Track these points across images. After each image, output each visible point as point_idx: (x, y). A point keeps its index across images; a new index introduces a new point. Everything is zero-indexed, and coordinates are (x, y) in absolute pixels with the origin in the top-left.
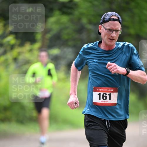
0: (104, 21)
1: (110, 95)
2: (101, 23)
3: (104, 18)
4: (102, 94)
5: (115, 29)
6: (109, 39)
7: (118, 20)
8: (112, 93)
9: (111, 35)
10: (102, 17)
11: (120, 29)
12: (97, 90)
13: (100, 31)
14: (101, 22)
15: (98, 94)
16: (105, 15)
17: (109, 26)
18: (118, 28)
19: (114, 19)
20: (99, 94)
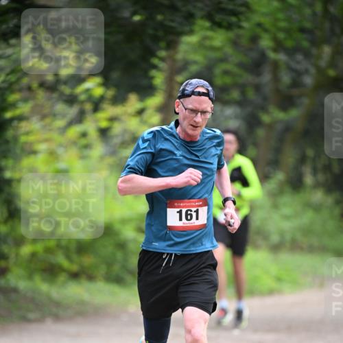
0: (184, 95)
1: (197, 212)
2: (180, 98)
3: (184, 90)
4: (184, 211)
5: (200, 110)
6: (192, 125)
7: (207, 94)
8: (200, 209)
9: (195, 119)
10: (182, 88)
11: (209, 109)
12: (176, 204)
13: (177, 110)
14: (179, 95)
15: (178, 212)
16: (187, 84)
17: (191, 103)
18: (206, 108)
19: (199, 92)
20: (180, 212)
